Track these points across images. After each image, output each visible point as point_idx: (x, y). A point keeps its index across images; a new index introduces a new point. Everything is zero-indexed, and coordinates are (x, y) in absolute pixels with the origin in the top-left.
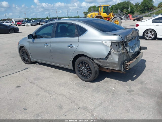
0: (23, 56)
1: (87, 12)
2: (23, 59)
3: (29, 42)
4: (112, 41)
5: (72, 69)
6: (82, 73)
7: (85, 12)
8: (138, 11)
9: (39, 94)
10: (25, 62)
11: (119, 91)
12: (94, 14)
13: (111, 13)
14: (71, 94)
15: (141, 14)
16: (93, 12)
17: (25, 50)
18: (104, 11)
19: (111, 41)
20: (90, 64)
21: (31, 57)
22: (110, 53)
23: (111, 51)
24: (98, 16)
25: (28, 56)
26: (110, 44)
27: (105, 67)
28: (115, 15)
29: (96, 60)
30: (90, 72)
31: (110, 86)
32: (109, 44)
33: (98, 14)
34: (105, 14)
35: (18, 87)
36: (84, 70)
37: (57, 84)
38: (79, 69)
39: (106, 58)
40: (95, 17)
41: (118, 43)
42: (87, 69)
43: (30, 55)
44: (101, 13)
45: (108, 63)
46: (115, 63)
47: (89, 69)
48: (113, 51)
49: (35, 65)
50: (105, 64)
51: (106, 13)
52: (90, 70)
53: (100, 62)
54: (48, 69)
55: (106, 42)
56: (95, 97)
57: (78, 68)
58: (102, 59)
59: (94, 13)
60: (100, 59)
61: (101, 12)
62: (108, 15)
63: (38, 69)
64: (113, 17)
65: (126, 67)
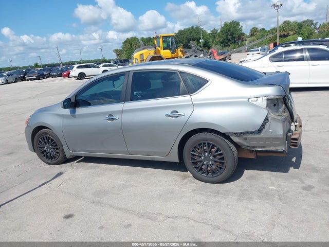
0: (41, 148)
1: (120, 50)
2: (43, 155)
3: (62, 116)
4: (269, 97)
5: (177, 160)
6: (203, 167)
7: (116, 51)
8: (217, 44)
9: (130, 225)
10: (47, 160)
11: (288, 192)
12: (146, 52)
13: (179, 49)
14: (201, 213)
15: (223, 48)
16: (143, 49)
17: (49, 134)
18: (165, 45)
19: (266, 98)
20: (221, 146)
21: (65, 147)
22: (267, 119)
23: (269, 115)
24: (155, 55)
25: (56, 146)
26: (265, 103)
27: (254, 147)
28: (186, 52)
29: (237, 136)
30: (220, 163)
31: (264, 184)
32: (262, 102)
33: (155, 53)
34: (168, 51)
35: (68, 217)
36: (207, 160)
37: (153, 197)
38: (194, 159)
39: (258, 130)
40: (150, 57)
41: (277, 99)
42: (215, 157)
43: (63, 143)
44: (159, 51)
45: (261, 139)
46: (277, 139)
47: (218, 157)
48: (272, 115)
49: (74, 163)
50: (254, 143)
51: (170, 49)
52: (223, 159)
53: (246, 139)
54: (111, 170)
55: (255, 99)
56: (253, 210)
57: (192, 158)
58: (251, 133)
59: (146, 50)
60: (245, 133)
61: (159, 48)
62: (173, 52)
63: (88, 171)
64: (182, 56)
65: (292, 142)
